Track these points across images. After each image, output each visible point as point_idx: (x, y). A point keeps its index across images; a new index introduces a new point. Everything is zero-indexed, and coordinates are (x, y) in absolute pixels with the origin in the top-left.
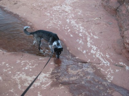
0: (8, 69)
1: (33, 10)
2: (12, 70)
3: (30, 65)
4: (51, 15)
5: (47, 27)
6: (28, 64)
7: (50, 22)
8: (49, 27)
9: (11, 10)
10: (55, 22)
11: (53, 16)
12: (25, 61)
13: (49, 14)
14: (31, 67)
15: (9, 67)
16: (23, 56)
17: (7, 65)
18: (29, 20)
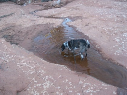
0: (70, 88)
1: (103, 34)
2: (73, 89)
3: (91, 89)
4: (121, 42)
5: (115, 54)
6: (90, 88)
7: (118, 49)
8: (117, 53)
9: (82, 31)
10: (124, 50)
11: (123, 43)
12: (87, 84)
13: (118, 40)
14: (92, 91)
15: (71, 86)
16: (86, 78)
17: (70, 83)
18: (98, 43)
